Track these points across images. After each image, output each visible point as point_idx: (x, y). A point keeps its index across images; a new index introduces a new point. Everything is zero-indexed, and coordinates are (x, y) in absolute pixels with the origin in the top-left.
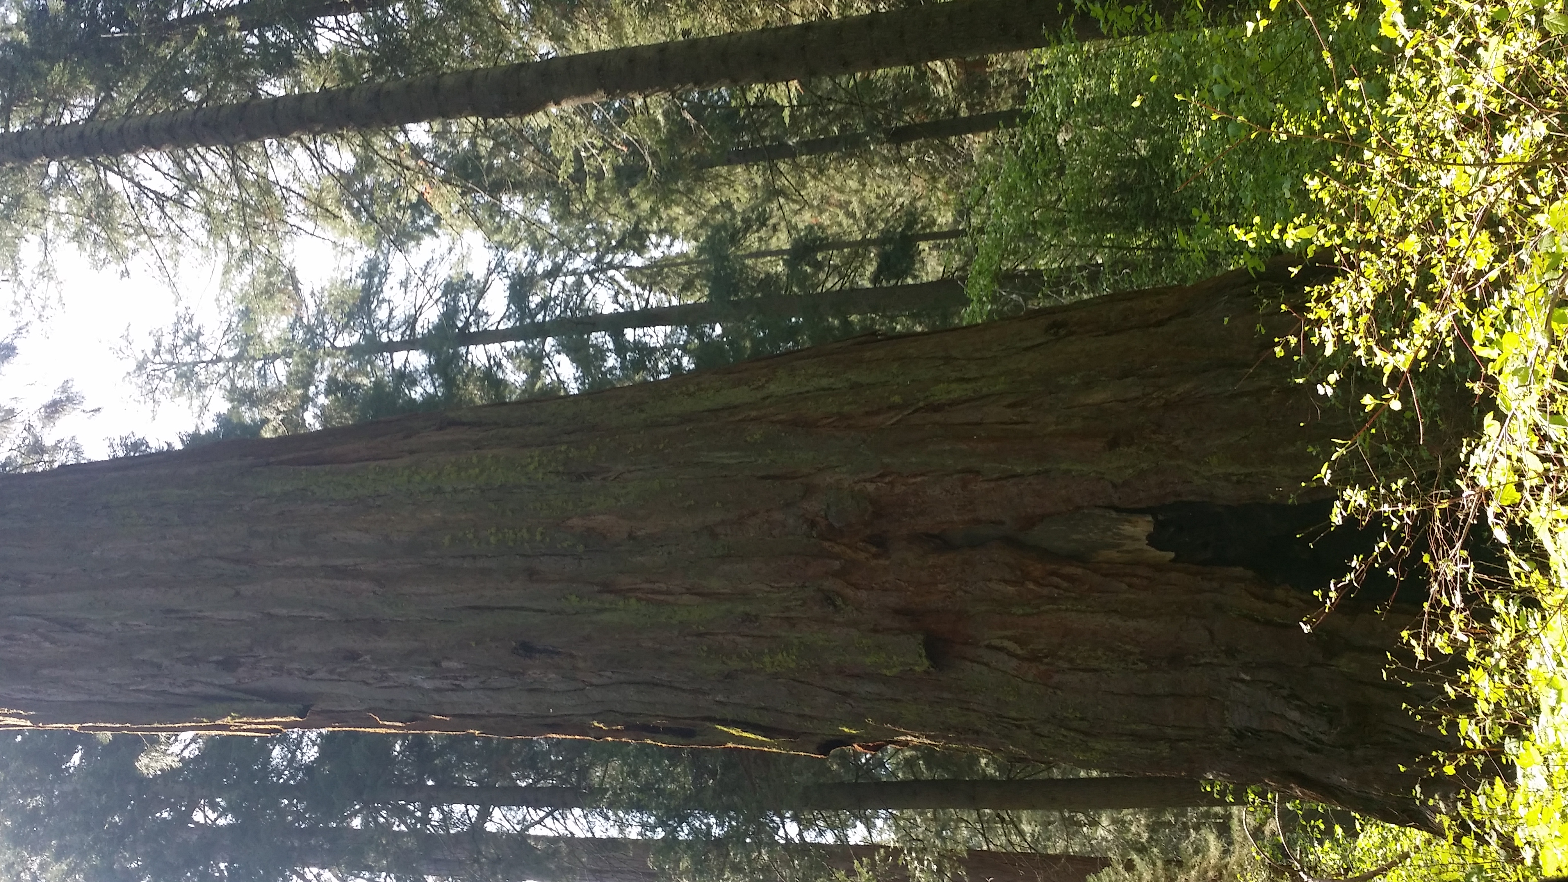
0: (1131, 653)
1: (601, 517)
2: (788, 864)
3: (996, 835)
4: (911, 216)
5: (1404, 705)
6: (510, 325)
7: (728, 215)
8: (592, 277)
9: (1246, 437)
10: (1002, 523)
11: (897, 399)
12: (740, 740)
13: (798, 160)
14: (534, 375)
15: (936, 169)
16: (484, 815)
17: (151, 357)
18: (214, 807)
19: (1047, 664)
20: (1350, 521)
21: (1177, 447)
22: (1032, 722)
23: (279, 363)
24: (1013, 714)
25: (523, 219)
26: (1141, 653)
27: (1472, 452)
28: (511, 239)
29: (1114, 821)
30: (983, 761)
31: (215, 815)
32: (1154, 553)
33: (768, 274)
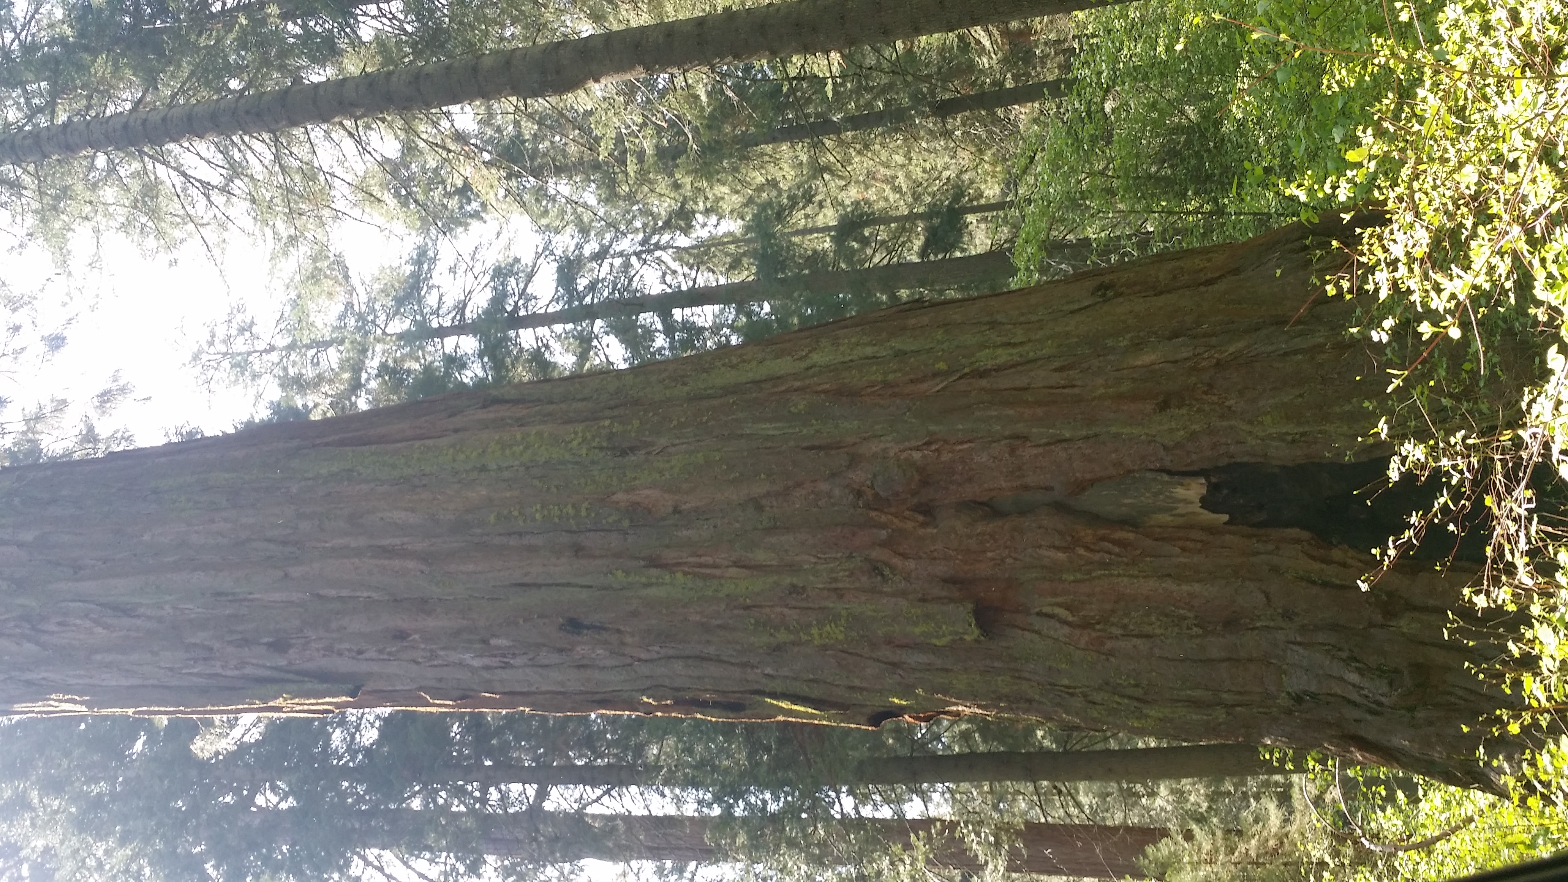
0: (1185, 618)
1: (647, 492)
2: (844, 839)
3: (1054, 807)
4: (958, 190)
5: (1466, 664)
6: (558, 308)
7: (774, 193)
8: (639, 258)
9: (1301, 396)
10: (1051, 489)
11: (942, 366)
12: (790, 713)
13: (843, 137)
14: (583, 357)
15: (983, 142)
16: (542, 794)
17: (206, 347)
18: (274, 789)
19: (1099, 630)
20: (1408, 477)
21: (1229, 408)
22: (1085, 689)
23: (332, 351)
24: (1066, 682)
25: (569, 201)
26: (1196, 617)
27: (1534, 400)
28: (558, 223)
29: (1172, 792)
30: (1040, 733)
31: (277, 799)
32: (1208, 516)
33: (815, 251)
